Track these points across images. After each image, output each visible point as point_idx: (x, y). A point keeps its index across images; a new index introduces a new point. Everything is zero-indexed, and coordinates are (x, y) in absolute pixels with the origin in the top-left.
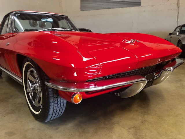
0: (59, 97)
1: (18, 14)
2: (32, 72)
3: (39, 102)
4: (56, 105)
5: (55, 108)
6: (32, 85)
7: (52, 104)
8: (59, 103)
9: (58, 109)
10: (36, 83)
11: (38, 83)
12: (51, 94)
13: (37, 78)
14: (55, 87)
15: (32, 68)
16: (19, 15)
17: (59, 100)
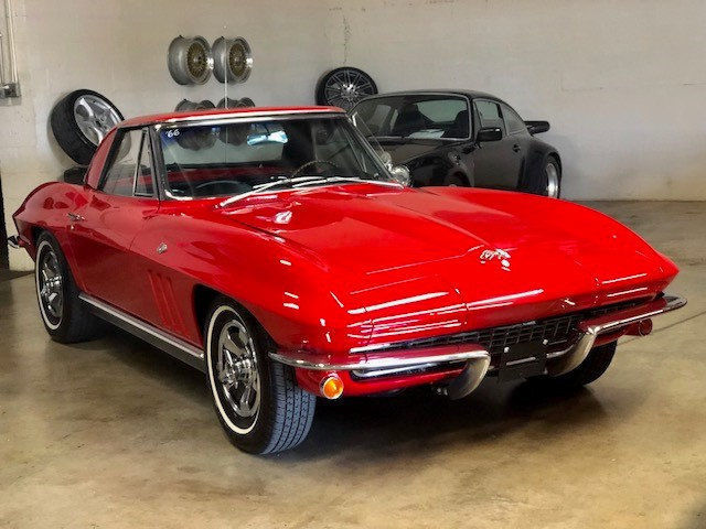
0: (298, 390)
1: (173, 130)
2: (234, 331)
3: (251, 405)
4: (290, 407)
5: (289, 415)
6: (235, 362)
7: (281, 404)
8: (298, 403)
9: (296, 418)
10: (244, 358)
11: (251, 358)
12: (280, 381)
13: (249, 345)
14: (289, 362)
15: (234, 321)
16: (176, 133)
17: (298, 396)
